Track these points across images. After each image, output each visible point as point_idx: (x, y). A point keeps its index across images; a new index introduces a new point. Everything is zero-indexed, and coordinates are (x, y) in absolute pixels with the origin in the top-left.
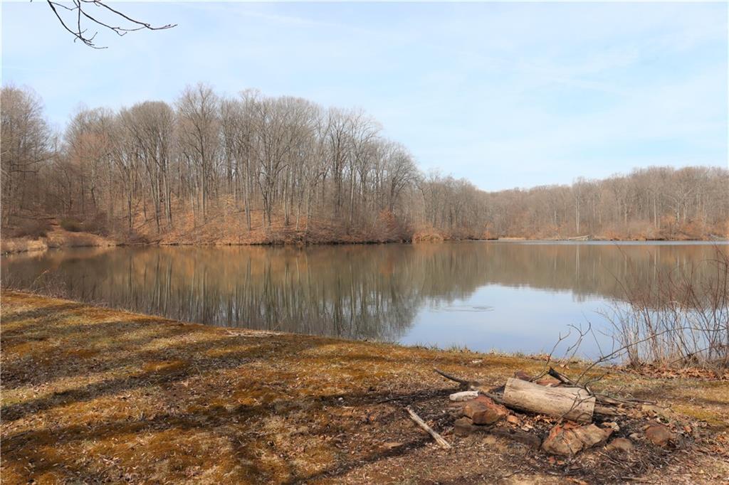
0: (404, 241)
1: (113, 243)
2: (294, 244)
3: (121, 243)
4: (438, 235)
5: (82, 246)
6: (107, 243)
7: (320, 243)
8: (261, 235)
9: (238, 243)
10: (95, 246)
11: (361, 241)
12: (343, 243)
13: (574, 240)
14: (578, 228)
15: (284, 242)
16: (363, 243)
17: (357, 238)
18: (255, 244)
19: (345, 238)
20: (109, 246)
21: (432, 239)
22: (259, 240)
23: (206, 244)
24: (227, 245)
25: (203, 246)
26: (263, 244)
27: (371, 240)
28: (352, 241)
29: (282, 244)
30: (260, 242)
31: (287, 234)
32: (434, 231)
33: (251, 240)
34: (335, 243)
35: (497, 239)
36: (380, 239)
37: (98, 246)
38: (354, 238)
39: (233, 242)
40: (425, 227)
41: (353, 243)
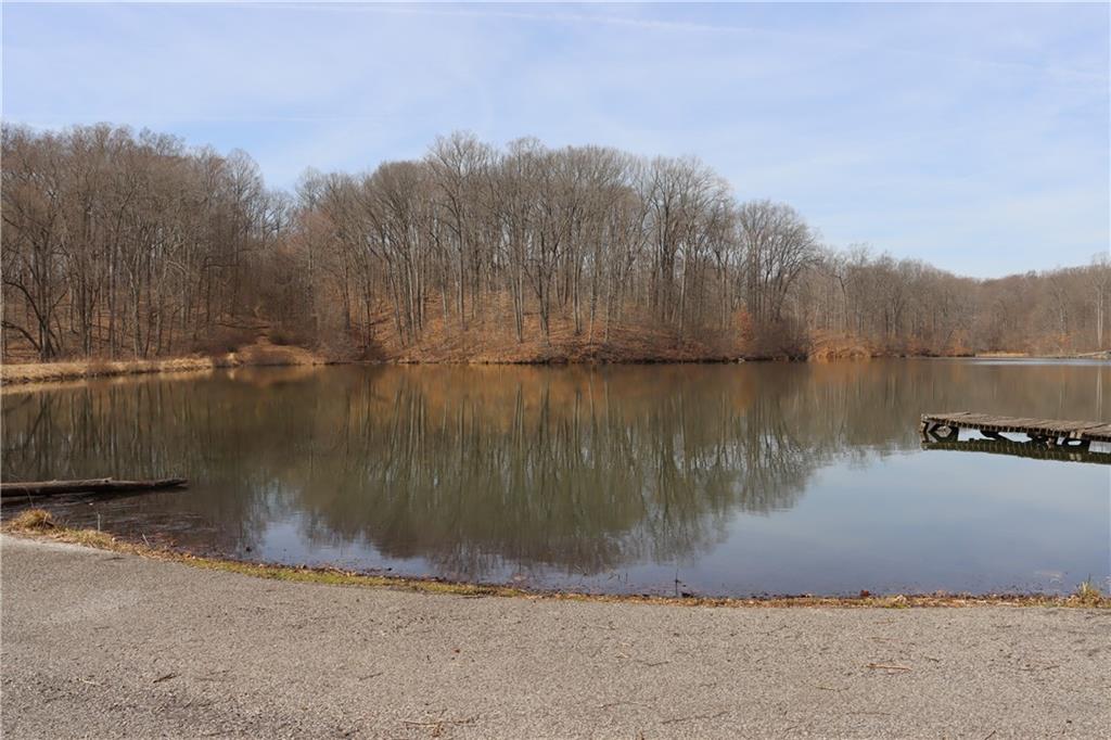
0: (792, 359)
1: (321, 362)
2: (583, 362)
3: (331, 361)
4: (862, 349)
5: (274, 365)
6: (312, 360)
7: (624, 362)
8: (532, 349)
9: (497, 360)
10: (295, 364)
11: (694, 358)
12: (664, 362)
13: (1090, 357)
14: (1100, 337)
15: (567, 360)
16: (697, 361)
17: (687, 354)
18: (521, 363)
19: (668, 353)
20: (314, 364)
21: (852, 354)
22: (527, 357)
23: (456, 363)
24: (483, 363)
25: (452, 365)
26: (533, 363)
27: (711, 356)
28: (680, 358)
29: (565, 362)
30: (529, 360)
31: (574, 348)
32: (856, 343)
33: (517, 357)
34: (649, 362)
35: (974, 356)
36: (727, 355)
37: (299, 364)
38: (682, 354)
39: (491, 360)
40: (844, 335)
41: (680, 361)
